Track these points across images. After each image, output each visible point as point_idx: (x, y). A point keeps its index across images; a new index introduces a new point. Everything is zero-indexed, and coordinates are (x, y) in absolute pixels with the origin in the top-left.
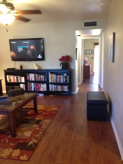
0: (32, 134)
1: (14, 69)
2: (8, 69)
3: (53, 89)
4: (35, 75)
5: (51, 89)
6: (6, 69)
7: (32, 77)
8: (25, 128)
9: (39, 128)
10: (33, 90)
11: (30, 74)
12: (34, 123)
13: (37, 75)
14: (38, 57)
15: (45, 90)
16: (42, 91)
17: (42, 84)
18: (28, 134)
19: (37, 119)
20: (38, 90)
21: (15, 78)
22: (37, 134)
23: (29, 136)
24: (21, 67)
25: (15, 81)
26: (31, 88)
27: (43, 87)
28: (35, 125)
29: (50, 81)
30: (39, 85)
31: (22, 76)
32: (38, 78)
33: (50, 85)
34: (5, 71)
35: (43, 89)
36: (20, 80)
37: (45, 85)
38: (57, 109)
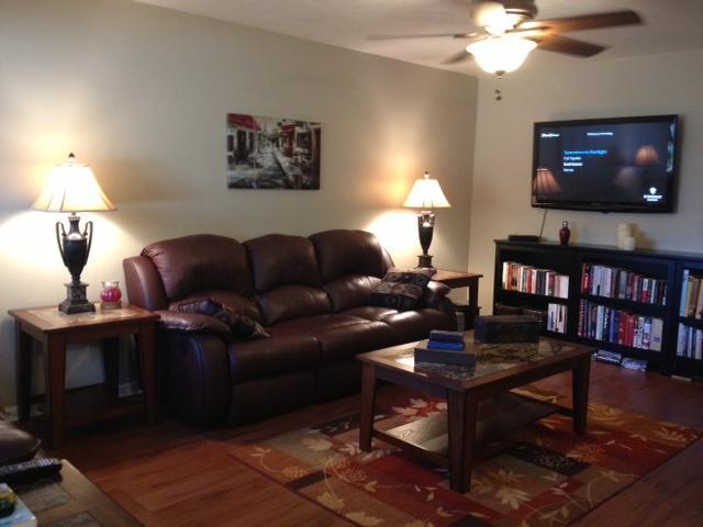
0: (527, 503)
1: (535, 239)
2: (514, 239)
3: (693, 349)
4: (618, 275)
5: (686, 347)
6: (504, 237)
7: (602, 279)
8: (511, 473)
9: (564, 489)
10: (598, 336)
11: (596, 267)
12: (554, 469)
13: (624, 275)
14: (645, 197)
15: (656, 347)
16: (642, 350)
17: (641, 318)
18: (512, 498)
19: (572, 455)
20: (620, 342)
21: (534, 277)
22: (547, 511)
23: (515, 506)
24: (565, 233)
25: (530, 288)
26: (594, 326)
27: (648, 333)
28: (556, 475)
29: (684, 311)
30: (631, 321)
31: (563, 273)
32: (629, 290)
33: (681, 326)
34: (498, 243)
35: (646, 341)
36: (552, 287)
37: (658, 324)
38: (684, 440)
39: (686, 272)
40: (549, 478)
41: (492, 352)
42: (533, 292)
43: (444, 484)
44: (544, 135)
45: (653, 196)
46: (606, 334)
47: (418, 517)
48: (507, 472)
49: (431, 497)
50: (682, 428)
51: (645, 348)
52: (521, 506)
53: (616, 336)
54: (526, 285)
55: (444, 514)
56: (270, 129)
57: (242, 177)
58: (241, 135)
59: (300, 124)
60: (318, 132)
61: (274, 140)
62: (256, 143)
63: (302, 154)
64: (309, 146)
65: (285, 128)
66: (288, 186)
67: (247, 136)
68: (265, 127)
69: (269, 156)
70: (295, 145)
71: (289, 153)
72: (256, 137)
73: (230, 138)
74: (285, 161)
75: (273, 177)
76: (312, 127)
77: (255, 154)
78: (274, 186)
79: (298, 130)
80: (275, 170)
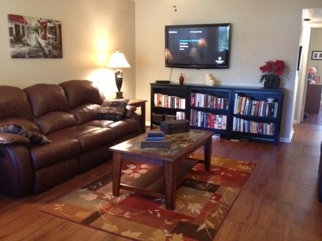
0: (203, 209)
1: (168, 82)
2: (159, 82)
3: (240, 127)
4: (207, 97)
5: (237, 127)
6: (154, 82)
7: (200, 99)
8: (189, 195)
9: (215, 199)
10: (199, 125)
11: (197, 94)
12: (206, 190)
13: (209, 97)
14: (216, 61)
15: (224, 128)
16: (218, 129)
17: (218, 116)
18: (195, 209)
19: (210, 182)
20: (209, 127)
21: (169, 100)
22: (213, 212)
23: (199, 212)
24: (182, 79)
25: (168, 105)
26: (197, 121)
27: (221, 122)
28: (208, 193)
29: (236, 112)
30: (213, 117)
31: (182, 97)
32: (212, 103)
33: (235, 118)
34: (152, 85)
35: (219, 125)
36: (178, 104)
37: (225, 118)
38: (250, 168)
39: (236, 94)
40: (205, 195)
41: (173, 138)
42: (169, 107)
43: (163, 207)
44: (170, 32)
45: (220, 61)
46: (202, 123)
47: (158, 228)
48: (187, 195)
49: (159, 215)
50: (247, 163)
51: (219, 128)
52: (201, 212)
53: (207, 125)
54: (166, 104)
55: (169, 223)
56: (34, 24)
57: (19, 51)
58: (17, 27)
59: (50, 21)
60: (60, 26)
61: (36, 30)
62: (26, 32)
63: (52, 38)
64: (56, 34)
65: (42, 23)
66: (46, 56)
67: (21, 27)
68: (31, 22)
69: (33, 39)
70: (48, 33)
71: (45, 38)
72: (26, 29)
73: (11, 29)
74: (43, 42)
75: (37, 51)
76: (57, 23)
77: (26, 38)
78: (38, 57)
79: (49, 25)
80: (38, 47)
